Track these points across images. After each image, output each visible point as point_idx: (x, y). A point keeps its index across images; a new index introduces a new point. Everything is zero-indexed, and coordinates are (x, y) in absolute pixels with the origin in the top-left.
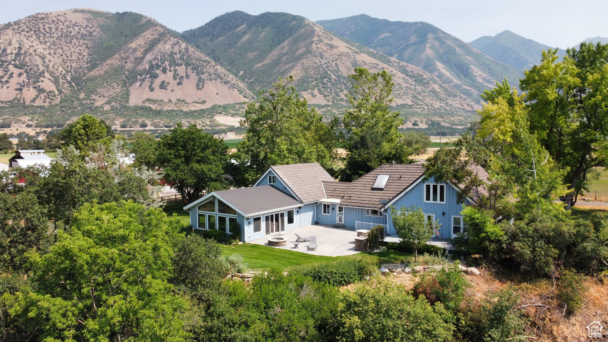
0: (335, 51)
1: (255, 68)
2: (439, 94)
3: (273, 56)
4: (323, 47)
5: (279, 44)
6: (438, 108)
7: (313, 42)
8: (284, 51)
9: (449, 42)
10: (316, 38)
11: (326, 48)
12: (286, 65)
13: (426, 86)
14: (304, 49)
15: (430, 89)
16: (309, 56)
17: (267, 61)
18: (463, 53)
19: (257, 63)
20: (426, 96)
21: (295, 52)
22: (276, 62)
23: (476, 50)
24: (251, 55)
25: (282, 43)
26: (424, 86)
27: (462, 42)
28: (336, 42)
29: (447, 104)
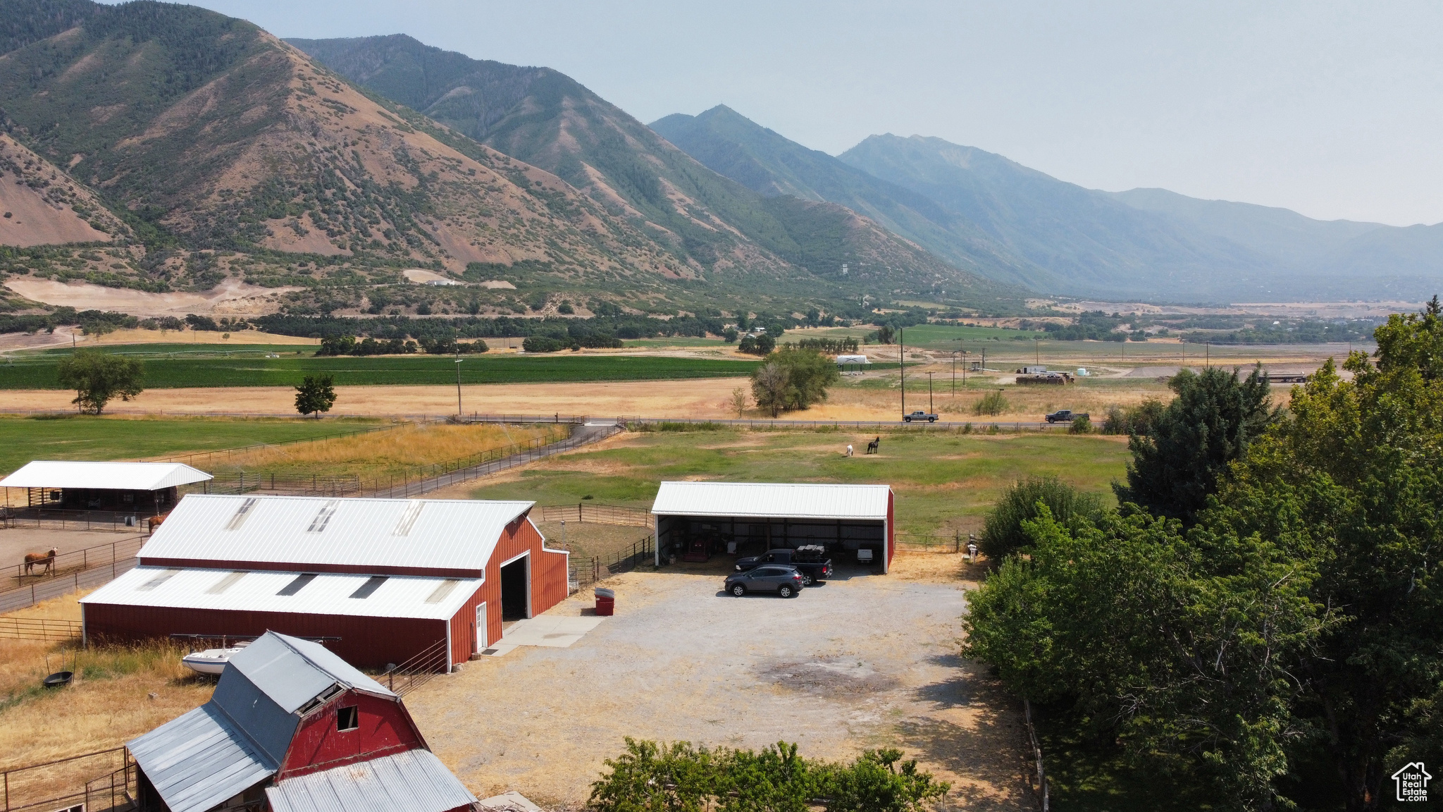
0: (348, 119)
1: (119, 147)
2: (604, 240)
3: (173, 120)
4: (317, 108)
5: (187, 89)
6: (607, 273)
7: (289, 92)
8: (205, 109)
9: (609, 121)
10: (295, 84)
11: (325, 109)
12: (214, 147)
13: (574, 218)
14: (265, 108)
15: (583, 227)
16: (281, 126)
17: (156, 132)
18: (642, 147)
19: (125, 136)
20: (577, 243)
21: (239, 114)
22: (185, 138)
23: (668, 144)
24: (105, 113)
25: (196, 87)
26: (568, 218)
27: (637, 123)
28: (350, 96)
29: (623, 262)
